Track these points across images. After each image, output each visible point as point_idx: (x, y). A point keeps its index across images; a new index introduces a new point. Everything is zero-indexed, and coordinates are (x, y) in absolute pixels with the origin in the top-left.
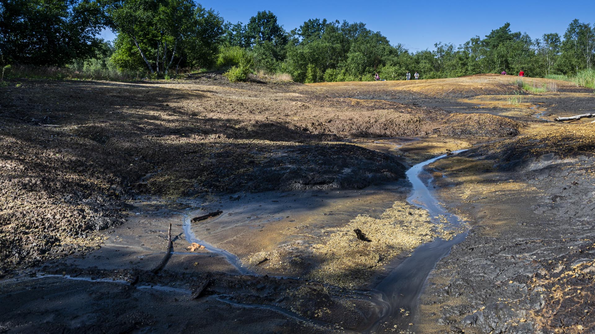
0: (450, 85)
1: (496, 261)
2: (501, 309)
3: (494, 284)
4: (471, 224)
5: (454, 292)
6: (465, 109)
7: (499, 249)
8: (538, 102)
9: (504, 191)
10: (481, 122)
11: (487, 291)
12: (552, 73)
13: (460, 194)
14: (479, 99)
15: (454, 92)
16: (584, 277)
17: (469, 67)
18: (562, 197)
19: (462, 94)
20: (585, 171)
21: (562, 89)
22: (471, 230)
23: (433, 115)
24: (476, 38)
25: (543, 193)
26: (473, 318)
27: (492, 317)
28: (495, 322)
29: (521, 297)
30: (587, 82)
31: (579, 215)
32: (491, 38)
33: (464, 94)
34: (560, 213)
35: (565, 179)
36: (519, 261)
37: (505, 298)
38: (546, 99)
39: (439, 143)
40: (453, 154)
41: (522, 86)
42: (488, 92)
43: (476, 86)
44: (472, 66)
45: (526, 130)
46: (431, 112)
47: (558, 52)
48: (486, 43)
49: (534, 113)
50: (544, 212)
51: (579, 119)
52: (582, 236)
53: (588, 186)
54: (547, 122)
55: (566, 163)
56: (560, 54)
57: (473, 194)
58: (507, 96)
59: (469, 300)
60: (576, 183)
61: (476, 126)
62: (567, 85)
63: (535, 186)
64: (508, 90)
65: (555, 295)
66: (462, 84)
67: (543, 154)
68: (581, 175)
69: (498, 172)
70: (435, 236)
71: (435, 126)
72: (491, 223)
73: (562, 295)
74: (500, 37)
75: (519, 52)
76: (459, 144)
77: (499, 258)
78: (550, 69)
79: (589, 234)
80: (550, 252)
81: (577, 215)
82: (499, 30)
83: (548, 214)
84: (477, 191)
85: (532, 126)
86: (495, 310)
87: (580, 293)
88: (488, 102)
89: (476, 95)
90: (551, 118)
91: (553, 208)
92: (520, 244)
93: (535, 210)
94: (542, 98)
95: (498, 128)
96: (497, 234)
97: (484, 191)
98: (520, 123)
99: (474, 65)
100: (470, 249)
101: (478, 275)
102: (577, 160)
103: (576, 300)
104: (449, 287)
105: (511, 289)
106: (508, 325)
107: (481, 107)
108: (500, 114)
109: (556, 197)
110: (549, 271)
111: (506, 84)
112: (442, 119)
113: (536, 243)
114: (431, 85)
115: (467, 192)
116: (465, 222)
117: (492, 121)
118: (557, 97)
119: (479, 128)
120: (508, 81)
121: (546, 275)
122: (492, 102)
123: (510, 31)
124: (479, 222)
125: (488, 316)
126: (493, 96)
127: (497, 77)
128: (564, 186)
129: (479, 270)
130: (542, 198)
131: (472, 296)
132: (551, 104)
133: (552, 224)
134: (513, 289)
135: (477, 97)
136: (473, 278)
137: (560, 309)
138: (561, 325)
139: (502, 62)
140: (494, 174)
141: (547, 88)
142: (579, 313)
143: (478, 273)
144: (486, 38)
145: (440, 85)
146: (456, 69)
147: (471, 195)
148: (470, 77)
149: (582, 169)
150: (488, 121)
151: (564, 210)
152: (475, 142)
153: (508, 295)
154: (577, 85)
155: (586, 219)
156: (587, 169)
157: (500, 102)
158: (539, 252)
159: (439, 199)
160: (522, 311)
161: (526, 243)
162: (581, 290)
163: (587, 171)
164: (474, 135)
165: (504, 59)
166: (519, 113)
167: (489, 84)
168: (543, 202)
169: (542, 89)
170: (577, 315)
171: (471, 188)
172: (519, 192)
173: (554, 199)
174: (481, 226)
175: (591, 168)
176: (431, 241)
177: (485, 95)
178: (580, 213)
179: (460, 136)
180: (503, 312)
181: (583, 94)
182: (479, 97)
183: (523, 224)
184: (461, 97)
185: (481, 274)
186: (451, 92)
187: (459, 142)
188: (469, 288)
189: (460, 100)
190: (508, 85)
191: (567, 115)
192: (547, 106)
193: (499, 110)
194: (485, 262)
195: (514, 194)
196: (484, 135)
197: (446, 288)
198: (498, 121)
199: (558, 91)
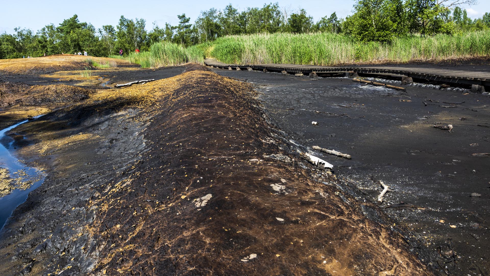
0: (32, 63)
1: (64, 195)
2: (65, 232)
3: (61, 214)
4: (47, 172)
5: (28, 230)
6: (46, 83)
7: (67, 186)
8: (104, 75)
9: (75, 142)
10: (58, 91)
11: (55, 221)
12: (113, 54)
13: (38, 150)
14: (59, 74)
15: (36, 69)
16: (122, 190)
17: (49, 49)
18: (117, 139)
19: (44, 71)
20: (132, 119)
21: (120, 65)
22: (47, 177)
23: (14, 88)
24: (50, 25)
25: (104, 138)
26: (43, 246)
27: (57, 240)
28: (60, 243)
29: (81, 218)
30: (136, 60)
31: (127, 149)
32: (64, 25)
33: (46, 70)
34: (115, 151)
35: (119, 127)
36: (81, 191)
37: (69, 222)
38: (110, 72)
39: (20, 111)
40: (34, 119)
41: (92, 64)
42: (66, 68)
43: (55, 64)
44: (51, 48)
45: (95, 96)
46: (13, 86)
47: (115, 39)
48: (60, 30)
49: (101, 83)
50: (104, 152)
51: (131, 85)
52: (126, 163)
53: (133, 129)
54: (109, 88)
55: (120, 115)
56: (116, 40)
57: (50, 148)
58: (80, 71)
59: (40, 232)
60: (126, 128)
61: (54, 95)
62: (123, 62)
63: (99, 135)
64: (80, 66)
65: (103, 208)
66: (42, 62)
67: (103, 111)
68: (129, 122)
69: (71, 128)
70: (14, 188)
71: (17, 97)
72: (63, 168)
73: (107, 207)
74: (71, 25)
75: (87, 38)
76: (39, 111)
77: (66, 192)
78: (112, 51)
79: (131, 161)
80: (103, 179)
81: (125, 150)
82: (70, 20)
83: (107, 152)
84: (53, 145)
85: (99, 92)
86: (59, 234)
87: (119, 202)
88: (66, 76)
89: (56, 71)
90: (112, 86)
91: (110, 148)
92: (83, 179)
93: (97, 152)
94: (107, 72)
95: (72, 95)
96: (68, 175)
97: (59, 144)
98: (90, 90)
99: (52, 48)
100: (43, 192)
101: (48, 210)
102: (127, 112)
103: (116, 207)
104: (23, 228)
105: (74, 213)
106: (69, 242)
107: (60, 80)
108: (75, 85)
109: (113, 140)
110: (100, 193)
111: (79, 62)
112: (24, 91)
113: (95, 175)
114: (14, 64)
115: (45, 147)
116: (42, 171)
117: (67, 90)
118: (117, 71)
119: (57, 96)
120: (81, 59)
121: (99, 196)
122: (69, 76)
123: (79, 21)
124: (54, 169)
125: (54, 241)
126: (69, 71)
127: (72, 57)
128: (118, 131)
129: (49, 207)
130: (103, 142)
131: (43, 229)
132: (113, 75)
133: (109, 160)
134: (75, 213)
135: (56, 73)
136: (44, 214)
137: (105, 218)
138: (106, 229)
139: (75, 45)
140: (68, 130)
141: (110, 65)
142: (118, 216)
143: (48, 209)
144: (60, 26)
145: (23, 64)
146: (37, 50)
147: (48, 149)
148: (50, 57)
149: (130, 118)
150: (64, 90)
151: (118, 148)
152: (54, 108)
153: (71, 219)
154: (130, 62)
155: (131, 151)
156: (133, 118)
157: (75, 76)
158: (96, 181)
159: (19, 156)
160: (80, 228)
161: (88, 177)
162: (120, 200)
163: (133, 119)
164: (53, 103)
165: (76, 43)
166: (90, 83)
167: (66, 62)
168: (104, 145)
169: (106, 66)
170: (117, 218)
171: (48, 143)
172: (86, 141)
173: (111, 141)
174: (55, 172)
175: (136, 116)
176: (9, 194)
177: (63, 71)
178: (128, 148)
179: (41, 103)
180: (67, 233)
181: (134, 68)
182: (58, 72)
183: (88, 164)
184: (43, 73)
185: (51, 209)
186: (33, 70)
187: (40, 108)
188: (40, 223)
189: (42, 76)
190: (81, 63)
191: (123, 83)
192: (110, 77)
193: (75, 82)
194: (55, 199)
195: (82, 143)
196: (61, 101)
197: (20, 229)
198: (72, 90)
199: (118, 66)
